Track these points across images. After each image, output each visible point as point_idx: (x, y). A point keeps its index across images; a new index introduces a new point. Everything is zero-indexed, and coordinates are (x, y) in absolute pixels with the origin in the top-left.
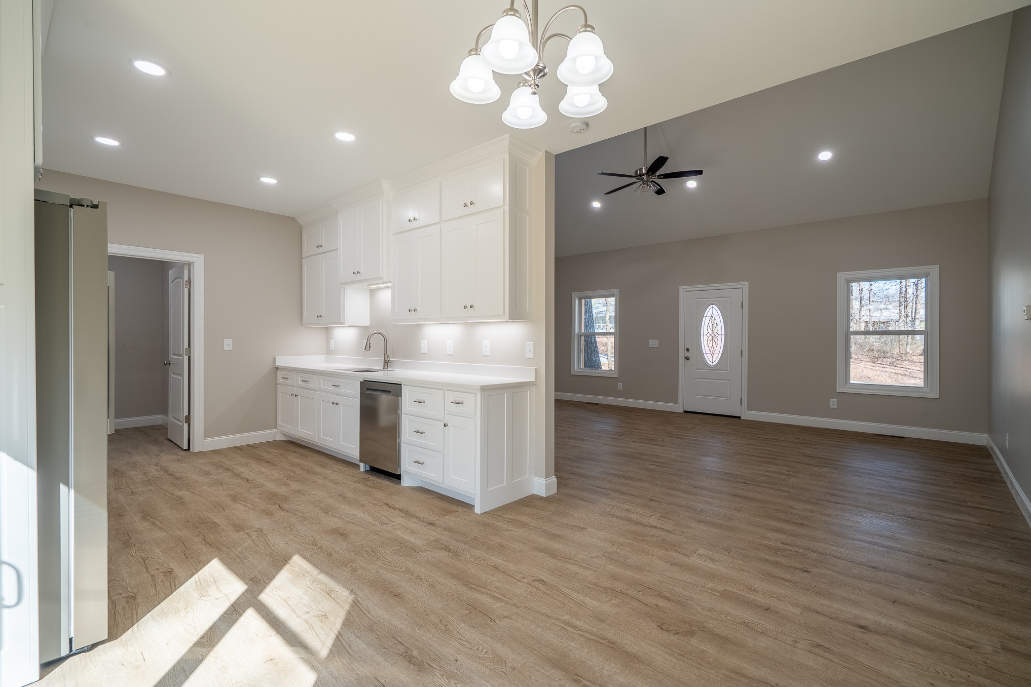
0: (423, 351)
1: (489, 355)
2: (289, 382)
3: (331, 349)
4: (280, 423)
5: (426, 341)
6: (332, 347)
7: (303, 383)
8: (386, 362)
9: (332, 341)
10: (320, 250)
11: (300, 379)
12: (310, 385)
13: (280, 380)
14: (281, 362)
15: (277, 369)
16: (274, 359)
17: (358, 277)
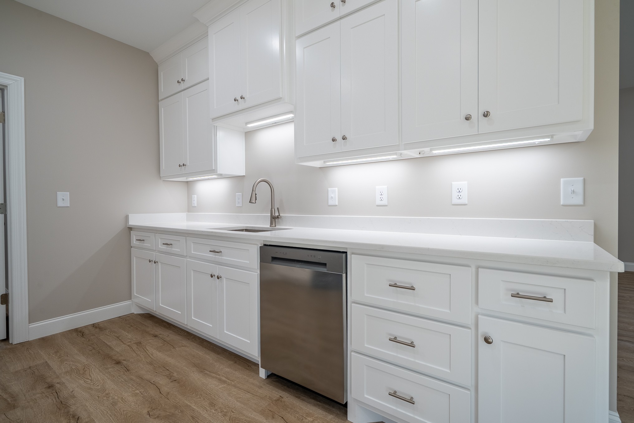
0: (331, 202)
1: (467, 203)
2: (146, 245)
3: (193, 205)
4: (135, 293)
5: (336, 189)
6: (195, 203)
7: (164, 247)
8: (274, 219)
9: (195, 197)
10: (183, 86)
11: (160, 242)
12: (175, 250)
13: (134, 242)
14: (134, 221)
15: (130, 229)
16: (127, 218)
17: (242, 105)
